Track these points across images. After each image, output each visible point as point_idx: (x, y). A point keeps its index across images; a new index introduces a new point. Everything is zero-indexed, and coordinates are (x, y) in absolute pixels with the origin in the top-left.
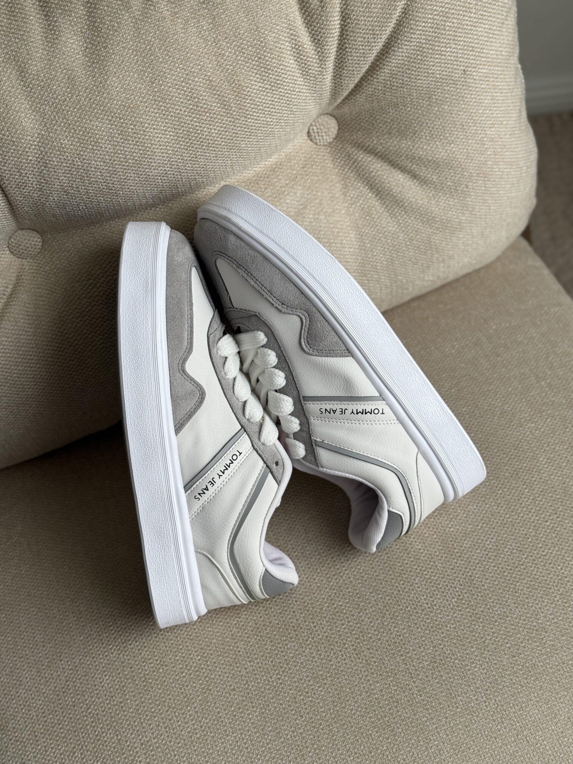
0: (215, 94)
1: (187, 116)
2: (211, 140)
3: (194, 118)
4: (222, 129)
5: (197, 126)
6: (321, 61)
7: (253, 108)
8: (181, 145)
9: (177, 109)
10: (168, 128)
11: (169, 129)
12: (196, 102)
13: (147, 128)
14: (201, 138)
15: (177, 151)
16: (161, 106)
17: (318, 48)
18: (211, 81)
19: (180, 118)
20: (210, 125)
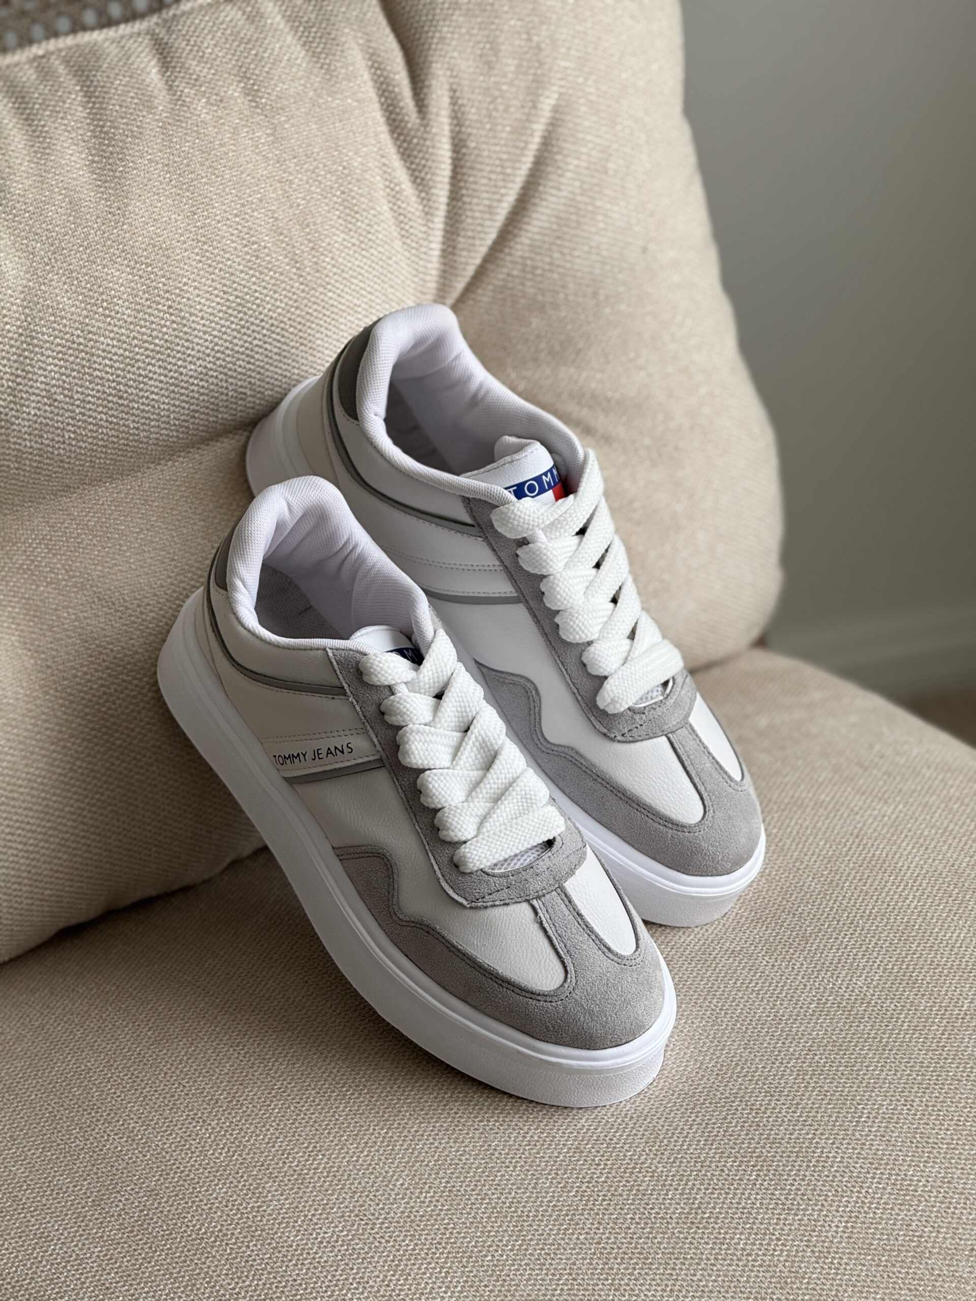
0: (282, 241)
1: (242, 272)
2: (276, 319)
3: (253, 276)
4: (291, 303)
5: (256, 291)
6: (427, 214)
7: (335, 274)
8: (232, 323)
9: (229, 259)
10: (216, 289)
11: (216, 292)
12: (255, 251)
13: (185, 284)
14: (260, 313)
15: (225, 333)
16: (207, 251)
17: (421, 191)
18: (277, 219)
19: (232, 274)
20: (275, 292)
